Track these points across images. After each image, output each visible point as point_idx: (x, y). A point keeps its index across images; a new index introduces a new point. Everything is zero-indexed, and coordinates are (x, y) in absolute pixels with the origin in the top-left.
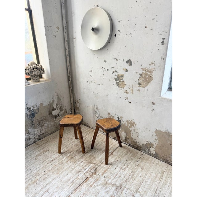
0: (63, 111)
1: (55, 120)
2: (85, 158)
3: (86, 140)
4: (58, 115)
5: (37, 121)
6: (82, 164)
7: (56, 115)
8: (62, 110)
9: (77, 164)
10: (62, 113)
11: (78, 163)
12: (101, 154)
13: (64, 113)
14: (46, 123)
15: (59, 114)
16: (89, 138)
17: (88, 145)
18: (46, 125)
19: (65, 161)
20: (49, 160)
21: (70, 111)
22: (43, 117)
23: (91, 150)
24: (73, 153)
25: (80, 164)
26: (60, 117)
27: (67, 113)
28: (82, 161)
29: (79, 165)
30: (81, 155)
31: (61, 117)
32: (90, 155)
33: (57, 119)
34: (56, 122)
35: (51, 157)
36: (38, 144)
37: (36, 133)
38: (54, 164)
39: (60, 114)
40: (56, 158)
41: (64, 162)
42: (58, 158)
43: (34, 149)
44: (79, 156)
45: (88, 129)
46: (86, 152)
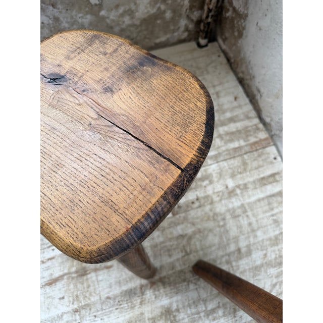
1: (100, 6)
2: (137, 311)
3: (200, 193)
16: (219, 187)
17: (190, 230)
23: (189, 275)
32: (167, 312)
34: (103, 13)
44: (116, 283)
45: (248, 118)
46: (157, 277)
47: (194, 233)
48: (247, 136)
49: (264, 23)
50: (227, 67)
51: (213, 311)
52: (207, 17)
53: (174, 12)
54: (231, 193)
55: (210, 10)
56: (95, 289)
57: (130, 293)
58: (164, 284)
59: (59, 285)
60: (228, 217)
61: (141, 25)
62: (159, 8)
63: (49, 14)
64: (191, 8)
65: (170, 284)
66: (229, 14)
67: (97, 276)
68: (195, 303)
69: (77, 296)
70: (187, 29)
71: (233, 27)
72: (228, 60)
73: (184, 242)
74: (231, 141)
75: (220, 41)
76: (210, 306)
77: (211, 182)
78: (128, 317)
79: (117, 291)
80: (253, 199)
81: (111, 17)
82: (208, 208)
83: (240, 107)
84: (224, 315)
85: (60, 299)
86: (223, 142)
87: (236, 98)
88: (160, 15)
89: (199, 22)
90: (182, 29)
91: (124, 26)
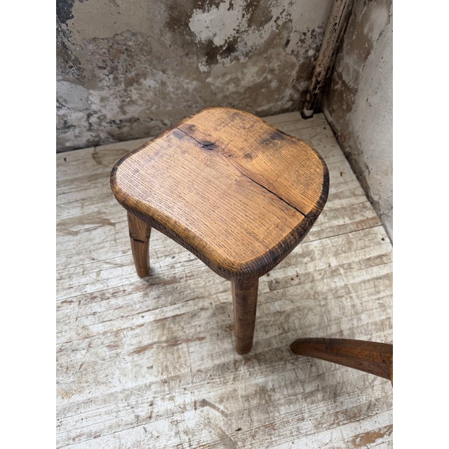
0: (270, 27)
1: (208, 74)
2: (230, 387)
3: (300, 270)
4: (230, 48)
5: (91, 47)
6: (191, 418)
7: (218, 42)
8: (262, 24)
9: (169, 405)
10: (254, 39)
11: (179, 400)
12: (318, 426)
13: (270, 43)
14: (153, 75)
15: (235, 40)
16: (321, 265)
17: (288, 308)
18: (149, 82)
19: (134, 341)
20: (84, 280)
21: (309, 41)
22: (134, 34)
23: (286, 354)
24: (194, 315)
25: (183, 409)
26: (237, 59)
27: (289, 50)
28: (204, 403)
29: (177, 417)
30: (225, 352)
31: (244, 65)
32: (262, 391)
33: (217, 68)
34: (209, 80)
35: (98, 274)
36: (99, 163)
37: (94, 107)
38: (86, 322)
39: (240, 46)
40: (114, 295)
41: (130, 342)
42: (120, 301)
43: (72, 181)
44: (208, 356)
45: (355, 195)
46: (251, 354)
47: (293, 311)
48: (353, 214)
49: (374, 100)
50: (334, 140)
51: (312, 394)
52: (315, 89)
53: (280, 81)
54: (334, 272)
55: (318, 82)
56: (186, 361)
57: (223, 368)
58: (259, 361)
59: (148, 353)
60: (330, 296)
61: (245, 92)
62: (266, 77)
63: (157, 79)
64: (298, 78)
65: (265, 362)
66: (338, 87)
67: (188, 347)
68: (293, 384)
69: (166, 367)
70: (291, 99)
71: (341, 100)
72: (335, 133)
73: (282, 319)
74: (336, 218)
75: (327, 112)
76: (309, 389)
77: (313, 259)
78: (219, 392)
79: (209, 364)
80: (357, 280)
81: (217, 84)
82: (308, 286)
83: (346, 183)
84: (323, 399)
85: (148, 368)
86: (326, 218)
87: (341, 174)
88: (265, 84)
89: (305, 92)
90: (287, 98)
91: (227, 93)
